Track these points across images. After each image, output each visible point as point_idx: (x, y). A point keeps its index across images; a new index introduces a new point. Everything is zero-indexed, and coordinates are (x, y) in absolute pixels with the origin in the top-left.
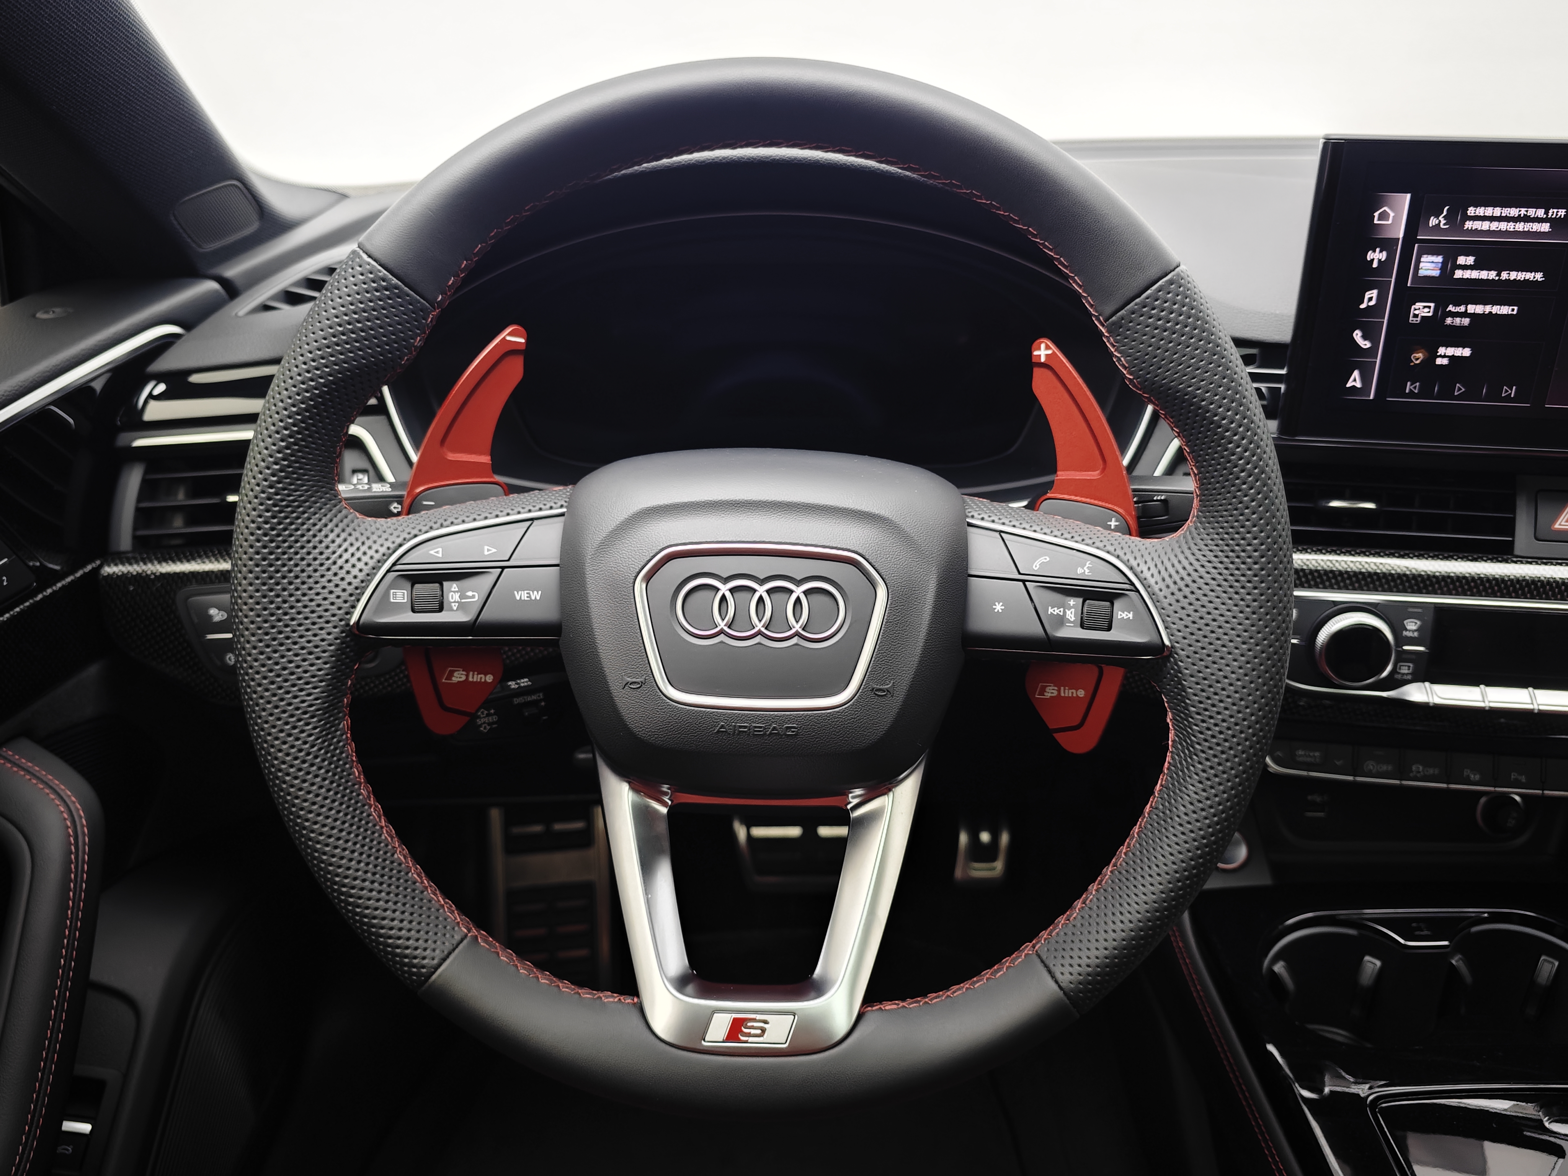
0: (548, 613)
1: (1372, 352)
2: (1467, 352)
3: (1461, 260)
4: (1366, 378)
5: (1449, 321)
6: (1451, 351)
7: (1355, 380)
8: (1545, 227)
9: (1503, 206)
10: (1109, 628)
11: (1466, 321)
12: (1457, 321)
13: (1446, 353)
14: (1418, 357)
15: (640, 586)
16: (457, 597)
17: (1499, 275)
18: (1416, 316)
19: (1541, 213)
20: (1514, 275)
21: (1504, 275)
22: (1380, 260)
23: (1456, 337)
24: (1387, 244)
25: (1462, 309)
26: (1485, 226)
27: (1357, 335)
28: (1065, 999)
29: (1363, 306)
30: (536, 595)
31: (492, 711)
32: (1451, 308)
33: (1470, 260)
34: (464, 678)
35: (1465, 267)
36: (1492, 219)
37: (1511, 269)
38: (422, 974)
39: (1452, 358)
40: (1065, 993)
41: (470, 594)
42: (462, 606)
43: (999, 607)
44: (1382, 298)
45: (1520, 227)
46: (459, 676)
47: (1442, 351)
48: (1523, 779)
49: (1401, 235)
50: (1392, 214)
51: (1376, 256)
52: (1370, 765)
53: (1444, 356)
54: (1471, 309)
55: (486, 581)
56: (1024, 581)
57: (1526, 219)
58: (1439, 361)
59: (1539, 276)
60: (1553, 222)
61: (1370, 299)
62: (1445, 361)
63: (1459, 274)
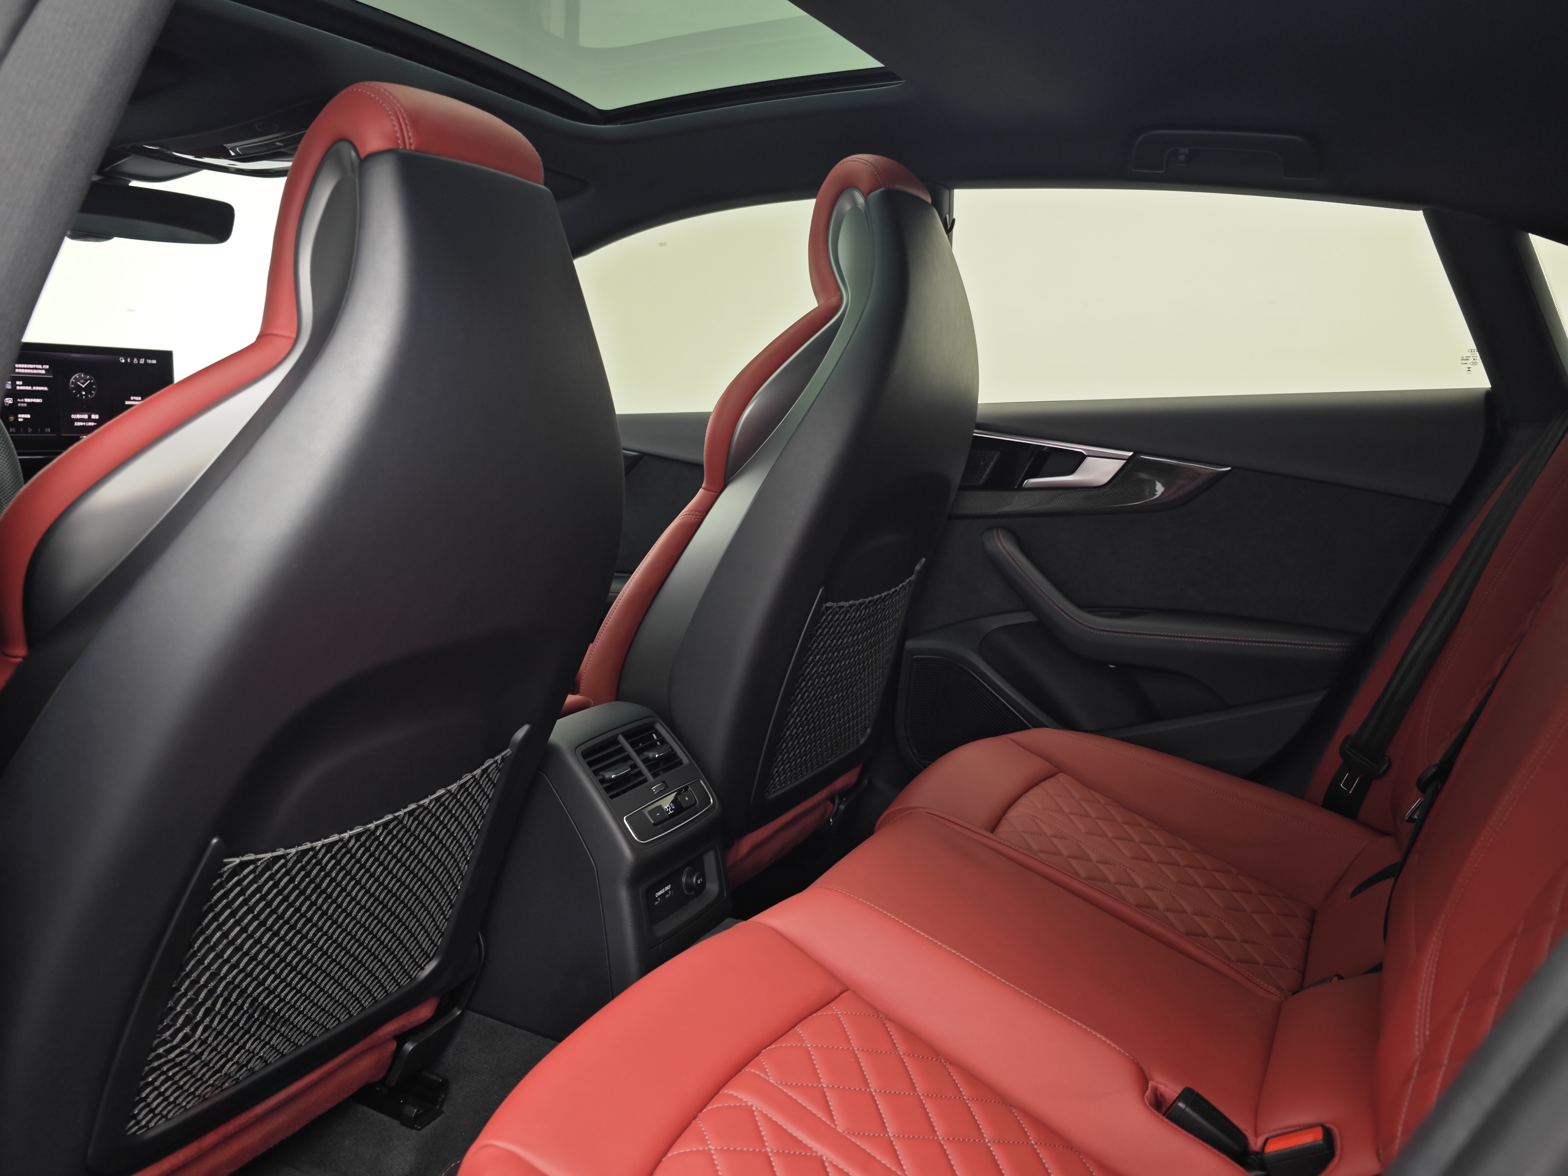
2: (28, 416)
3: (18, 383)
5: (19, 405)
6: (23, 416)
8: (43, 372)
9: (27, 364)
11: (25, 405)
12: (22, 405)
13: (22, 417)
14: (12, 418)
17: (32, 388)
18: (7, 403)
19: (40, 366)
20: (38, 388)
21: (34, 388)
23: (24, 411)
25: (22, 400)
26: (23, 371)
32: (19, 400)
33: (21, 383)
35: (19, 385)
36: (24, 368)
37: (36, 386)
39: (24, 418)
45: (35, 371)
47: (19, 416)
53: (21, 418)
54: (26, 400)
57: (36, 369)
58: (20, 420)
59: (46, 389)
60: (46, 370)
62: (22, 420)
63: (18, 388)
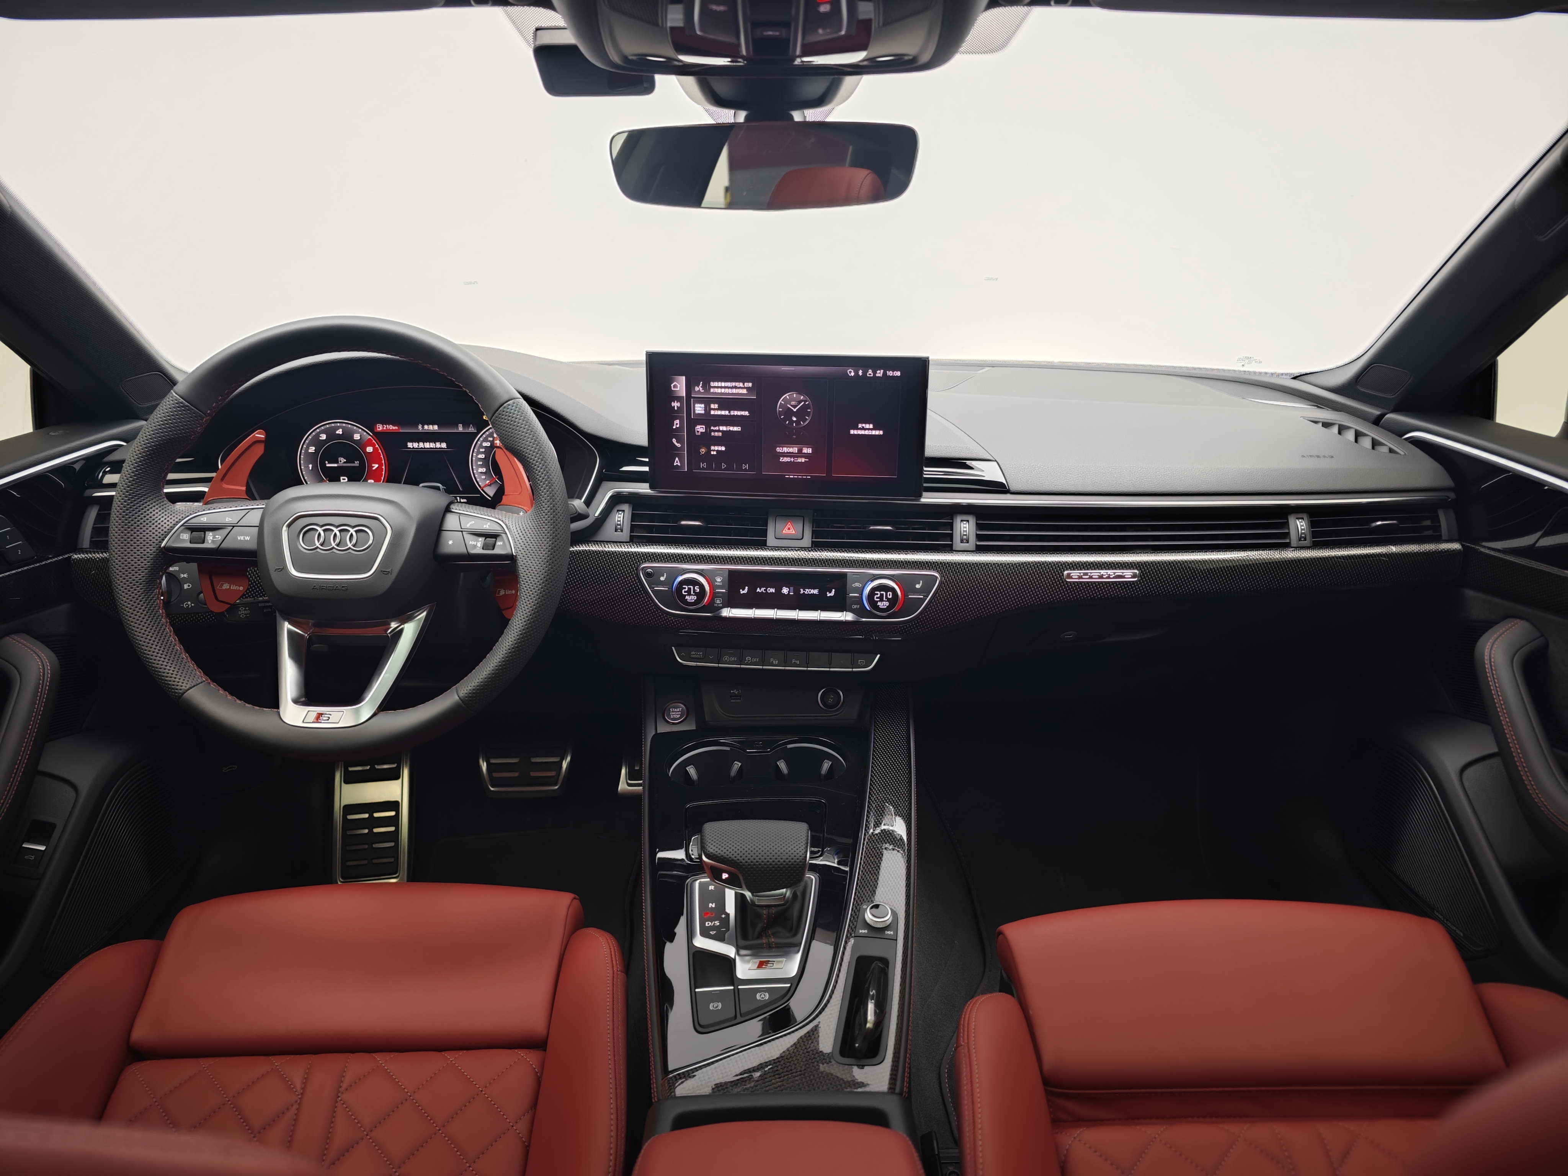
0: (253, 546)
1: (682, 449)
2: (723, 449)
3: (712, 406)
4: (681, 461)
5: (713, 434)
6: (716, 448)
7: (677, 462)
8: (745, 391)
9: (725, 381)
10: (493, 549)
11: (720, 434)
12: (716, 434)
13: (715, 449)
14: (703, 451)
15: (284, 528)
16: (211, 538)
17: (729, 412)
18: (698, 432)
19: (741, 385)
20: (736, 413)
21: (732, 413)
22: (677, 406)
23: (717, 441)
24: (679, 399)
25: (717, 428)
26: (719, 391)
27: (674, 441)
28: (460, 701)
29: (674, 427)
30: (248, 538)
31: (247, 608)
32: (712, 428)
33: (716, 406)
34: (228, 587)
35: (714, 409)
36: (721, 387)
37: (734, 410)
38: (180, 693)
39: (717, 451)
40: (460, 698)
41: (217, 537)
42: (213, 541)
43: (450, 542)
44: (681, 423)
45: (734, 391)
46: (226, 586)
47: (712, 448)
48: (798, 662)
49: (684, 395)
50: (679, 386)
51: (676, 404)
52: (726, 658)
53: (714, 451)
54: (722, 428)
55: (226, 531)
56: (462, 531)
57: (736, 387)
58: (712, 453)
59: (747, 413)
60: (748, 389)
61: (677, 424)
62: (715, 453)
63: (712, 412)
